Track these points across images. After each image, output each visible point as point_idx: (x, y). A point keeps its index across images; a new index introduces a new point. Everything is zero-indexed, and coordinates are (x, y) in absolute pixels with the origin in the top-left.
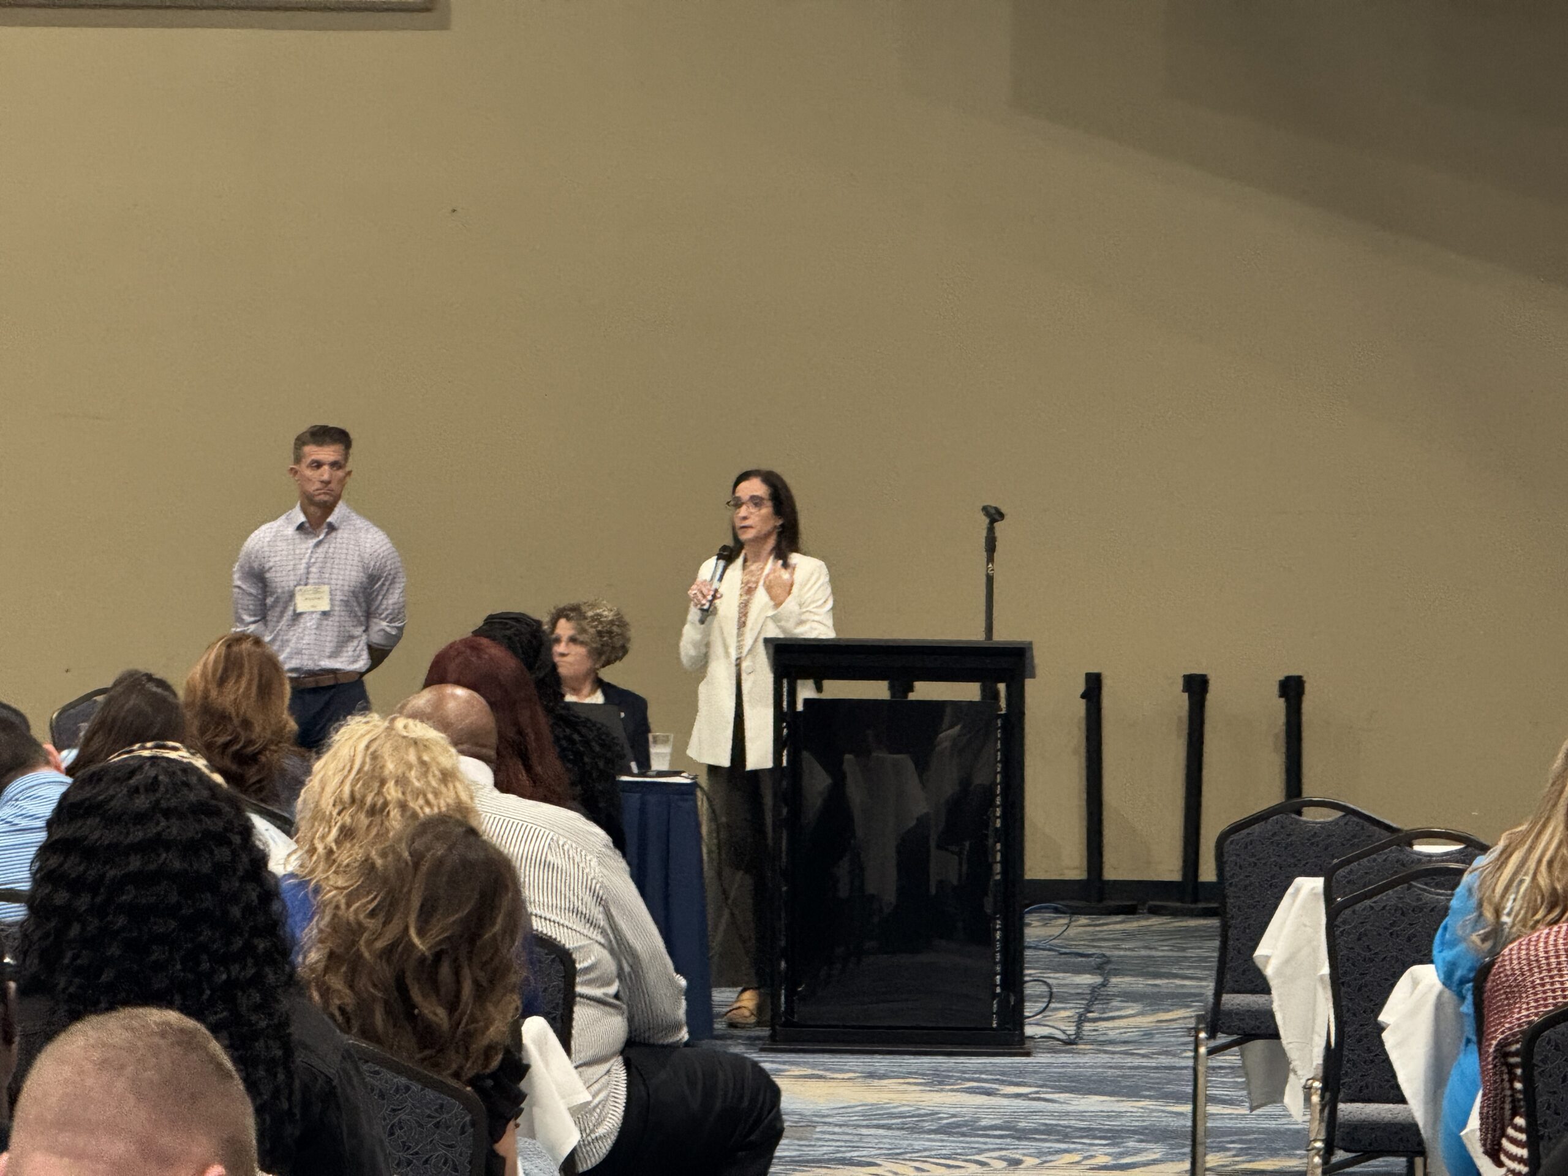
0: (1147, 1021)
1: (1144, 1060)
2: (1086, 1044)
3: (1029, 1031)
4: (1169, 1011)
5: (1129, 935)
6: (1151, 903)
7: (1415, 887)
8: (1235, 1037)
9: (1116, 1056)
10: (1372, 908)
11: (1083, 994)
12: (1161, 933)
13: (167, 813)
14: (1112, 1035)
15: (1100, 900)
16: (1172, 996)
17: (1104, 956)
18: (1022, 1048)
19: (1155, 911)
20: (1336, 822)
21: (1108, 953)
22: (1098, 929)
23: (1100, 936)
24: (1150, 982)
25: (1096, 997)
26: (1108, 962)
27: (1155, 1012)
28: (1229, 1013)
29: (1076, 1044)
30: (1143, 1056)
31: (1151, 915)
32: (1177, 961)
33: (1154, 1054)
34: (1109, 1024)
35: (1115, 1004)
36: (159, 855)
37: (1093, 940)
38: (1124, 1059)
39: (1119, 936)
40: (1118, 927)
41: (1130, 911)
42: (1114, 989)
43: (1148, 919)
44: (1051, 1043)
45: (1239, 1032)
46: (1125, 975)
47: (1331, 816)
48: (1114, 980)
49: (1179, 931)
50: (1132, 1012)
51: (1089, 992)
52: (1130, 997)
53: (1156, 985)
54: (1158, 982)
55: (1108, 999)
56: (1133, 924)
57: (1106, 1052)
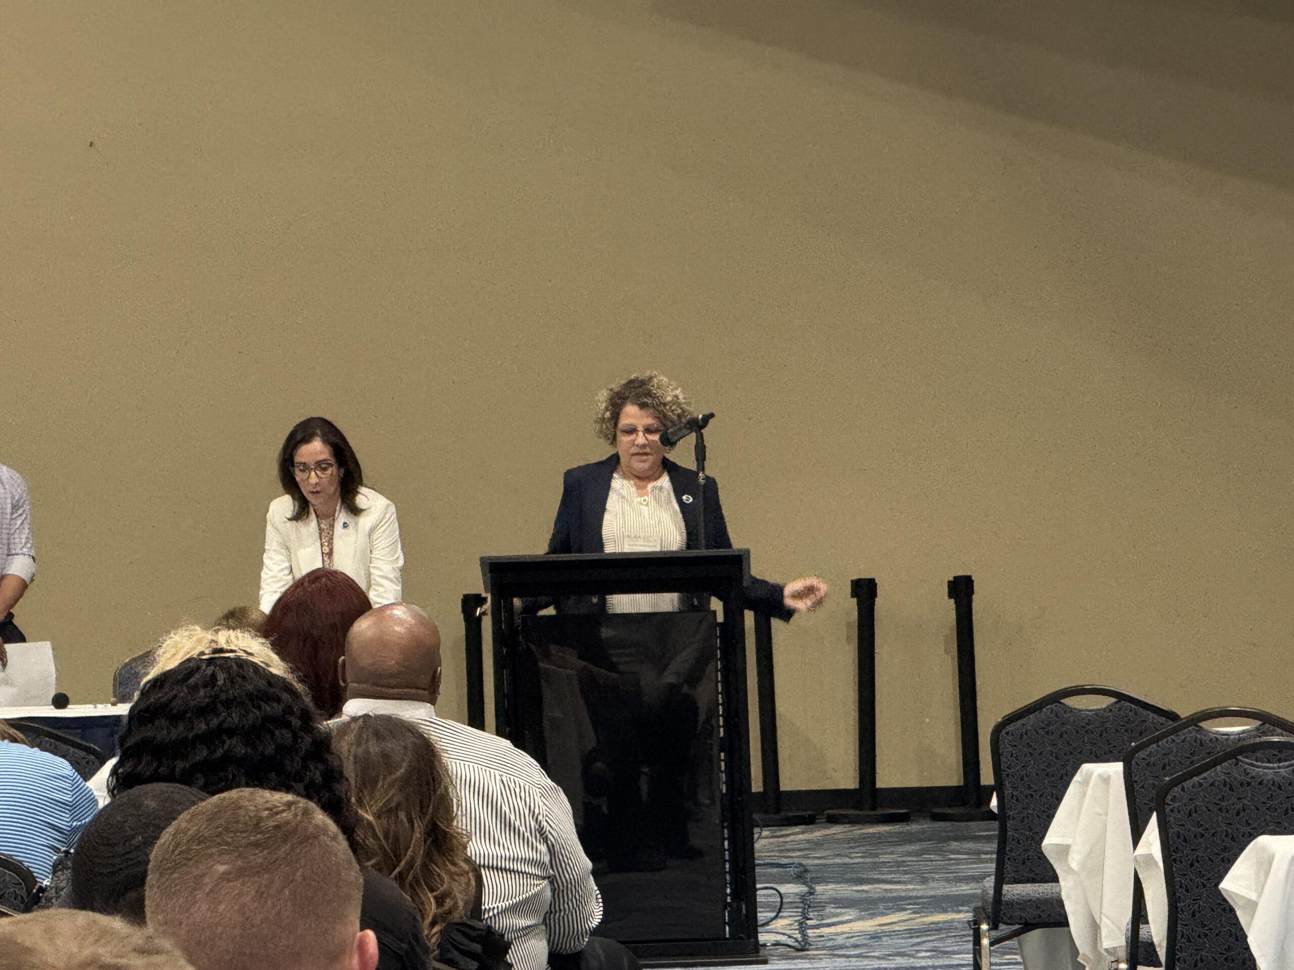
0: (869, 925)
1: (882, 962)
2: (817, 949)
3: (763, 938)
4: (886, 914)
5: (817, 845)
6: (831, 812)
7: (1242, 761)
8: (1017, 927)
9: (853, 960)
10: (1201, 785)
11: (795, 902)
12: (849, 841)
13: (228, 704)
14: (840, 940)
15: (778, 811)
16: (883, 900)
17: (801, 865)
18: (757, 956)
19: (833, 820)
20: (1109, 709)
21: (804, 862)
22: (781, 839)
23: (788, 846)
24: (855, 888)
25: (807, 904)
26: (806, 871)
27: (873, 916)
28: (1010, 904)
29: (807, 950)
30: (879, 958)
31: (830, 825)
32: (875, 866)
33: (889, 955)
34: (832, 930)
35: (829, 910)
36: (225, 742)
37: (781, 851)
38: (861, 961)
39: (807, 846)
40: (801, 837)
41: (809, 821)
42: (823, 897)
43: (829, 828)
44: (781, 950)
45: (1020, 922)
46: (828, 883)
47: (1102, 702)
48: (819, 888)
49: (865, 838)
50: (850, 917)
51: (800, 900)
52: (844, 903)
53: (863, 891)
54: (865, 887)
55: (821, 906)
56: (818, 833)
57: (839, 956)
